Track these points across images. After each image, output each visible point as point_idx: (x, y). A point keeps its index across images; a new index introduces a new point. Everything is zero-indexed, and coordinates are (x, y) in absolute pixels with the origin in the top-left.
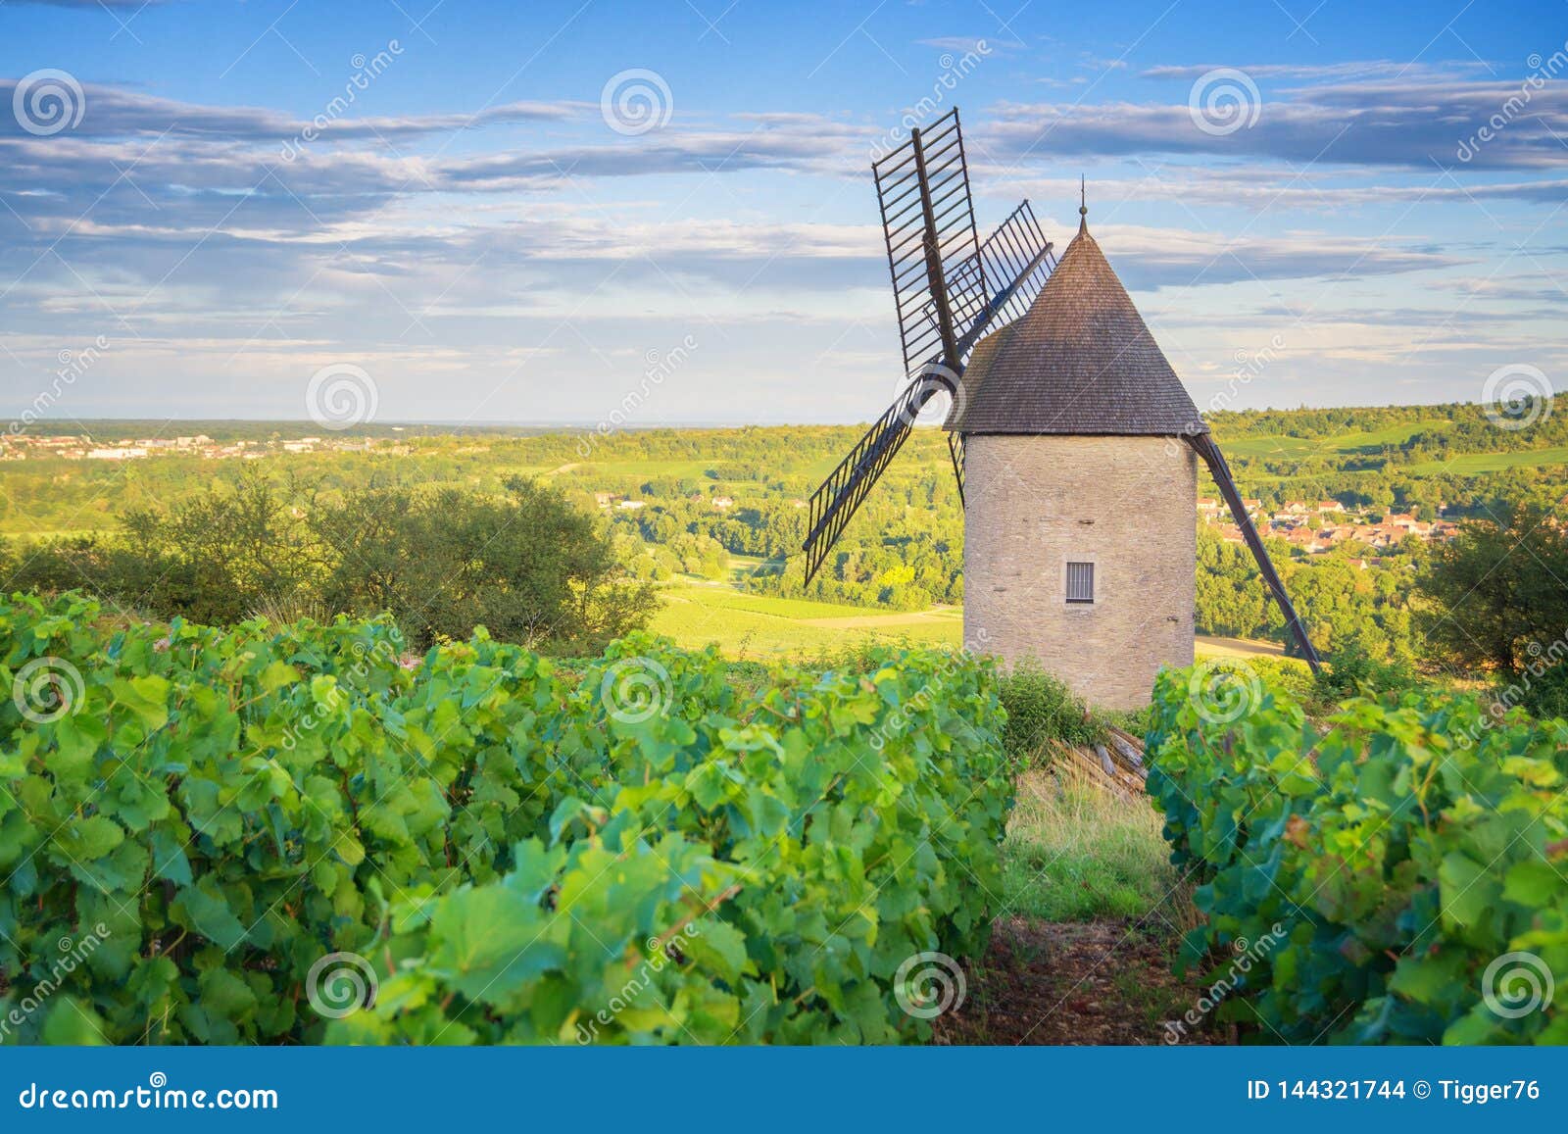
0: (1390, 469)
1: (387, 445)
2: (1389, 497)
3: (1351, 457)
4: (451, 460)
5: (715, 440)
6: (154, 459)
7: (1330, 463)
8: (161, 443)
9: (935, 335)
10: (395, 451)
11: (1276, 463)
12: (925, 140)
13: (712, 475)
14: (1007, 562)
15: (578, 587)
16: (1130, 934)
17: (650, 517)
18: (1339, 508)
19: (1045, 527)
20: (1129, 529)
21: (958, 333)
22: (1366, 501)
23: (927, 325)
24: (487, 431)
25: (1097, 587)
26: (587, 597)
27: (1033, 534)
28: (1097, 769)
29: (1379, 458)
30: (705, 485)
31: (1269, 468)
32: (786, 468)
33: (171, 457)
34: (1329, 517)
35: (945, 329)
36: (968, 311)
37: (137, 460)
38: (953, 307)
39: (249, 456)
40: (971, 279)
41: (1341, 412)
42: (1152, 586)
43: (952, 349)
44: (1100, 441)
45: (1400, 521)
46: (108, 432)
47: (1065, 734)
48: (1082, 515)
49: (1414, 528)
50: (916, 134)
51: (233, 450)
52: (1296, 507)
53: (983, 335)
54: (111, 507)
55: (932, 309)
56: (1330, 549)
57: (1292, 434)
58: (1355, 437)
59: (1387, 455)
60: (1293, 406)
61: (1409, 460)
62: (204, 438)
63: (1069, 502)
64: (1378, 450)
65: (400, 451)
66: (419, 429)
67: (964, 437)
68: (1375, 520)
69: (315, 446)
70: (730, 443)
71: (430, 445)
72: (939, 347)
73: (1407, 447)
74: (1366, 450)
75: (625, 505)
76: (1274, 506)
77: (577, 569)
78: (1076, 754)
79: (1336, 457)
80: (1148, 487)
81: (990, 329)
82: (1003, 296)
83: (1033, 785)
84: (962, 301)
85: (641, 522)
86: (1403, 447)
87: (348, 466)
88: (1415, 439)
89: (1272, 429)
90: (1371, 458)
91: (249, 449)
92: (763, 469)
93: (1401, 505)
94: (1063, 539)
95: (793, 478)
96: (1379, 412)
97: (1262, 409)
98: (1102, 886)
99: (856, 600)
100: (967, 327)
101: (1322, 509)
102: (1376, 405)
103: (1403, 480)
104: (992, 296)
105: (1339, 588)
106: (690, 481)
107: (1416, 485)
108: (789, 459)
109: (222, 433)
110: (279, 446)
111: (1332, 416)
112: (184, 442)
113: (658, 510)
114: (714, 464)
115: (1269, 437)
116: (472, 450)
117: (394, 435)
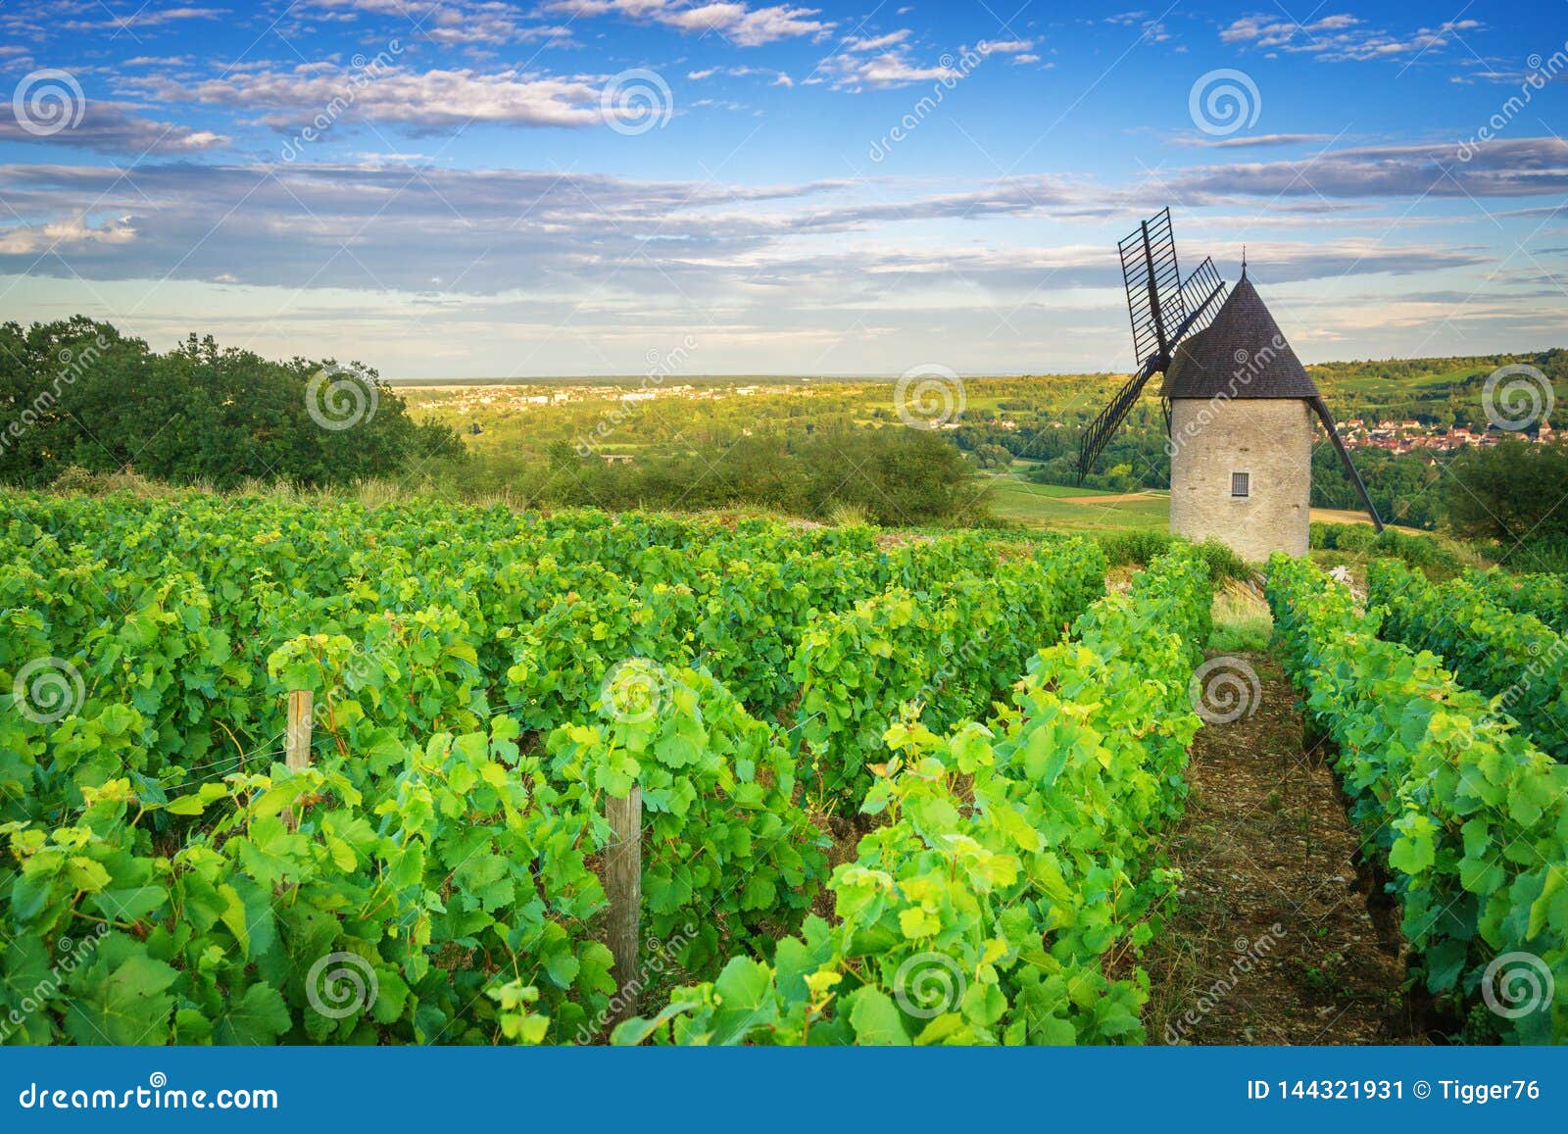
0: (1453, 399)
1: (800, 390)
2: (1452, 417)
3: (1426, 392)
4: (839, 399)
5: (1004, 385)
6: (659, 400)
7: (1411, 396)
8: (663, 390)
9: (1154, 340)
10: (805, 393)
11: (1374, 396)
12: (1149, 227)
13: (1002, 406)
14: (1197, 473)
15: (949, 488)
16: (1260, 656)
17: (963, 434)
18: (1416, 425)
19: (1220, 452)
20: (1270, 453)
21: (1168, 338)
22: (1436, 420)
23: (1150, 334)
24: (860, 380)
25: (1250, 488)
26: (954, 493)
27: (1212, 456)
28: (1248, 592)
29: (1445, 391)
30: (997, 413)
31: (1370, 400)
32: (1049, 401)
33: (670, 399)
34: (1410, 431)
35: (1160, 336)
36: (1174, 325)
37: (650, 401)
38: (1165, 323)
39: (716, 398)
40: (1176, 306)
41: (1420, 361)
42: (1284, 486)
43: (1165, 347)
44: (1253, 402)
45: (1459, 434)
46: (631, 383)
47: (1232, 573)
48: (1241, 445)
49: (1468, 438)
50: (1144, 224)
51: (705, 394)
52: (1388, 425)
53: (1183, 339)
54: (635, 430)
55: (1152, 324)
56: (1411, 452)
57: (1386, 376)
58: (1429, 378)
59: (1451, 390)
60: (1386, 358)
61: (1467, 393)
62: (688, 387)
63: (1234, 438)
64: (1446, 386)
65: (807, 394)
66: (818, 380)
67: (1171, 400)
68: (1441, 432)
69: (756, 392)
70: (1013, 386)
71: (825, 390)
72: (1157, 346)
73: (1465, 384)
74: (1436, 386)
75: (947, 426)
76: (1371, 424)
77: (948, 479)
78: (1237, 584)
79: (1415, 391)
80: (1281, 429)
81: (1187, 335)
82: (1195, 315)
83: (1218, 599)
84: (1171, 319)
85: (958, 437)
86: (1462, 384)
87: (776, 403)
88: (1471, 379)
89: (1372, 374)
90: (1440, 392)
91: (716, 393)
92: (1035, 403)
93: (1460, 423)
94: (1230, 460)
95: (1054, 408)
96: (1446, 362)
97: (1364, 360)
98: (1247, 638)
99: (1094, 486)
100: (1173, 334)
101: (1404, 426)
102: (1444, 356)
103: (1462, 406)
104: (1188, 315)
105: (1415, 478)
106: (989, 411)
107: (1471, 409)
108: (1051, 396)
109: (699, 383)
110: (734, 391)
111: (1413, 364)
112: (677, 389)
113: (969, 429)
114: (1004, 400)
115: (1370, 379)
116: (853, 392)
117: (804, 383)
